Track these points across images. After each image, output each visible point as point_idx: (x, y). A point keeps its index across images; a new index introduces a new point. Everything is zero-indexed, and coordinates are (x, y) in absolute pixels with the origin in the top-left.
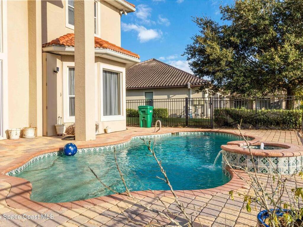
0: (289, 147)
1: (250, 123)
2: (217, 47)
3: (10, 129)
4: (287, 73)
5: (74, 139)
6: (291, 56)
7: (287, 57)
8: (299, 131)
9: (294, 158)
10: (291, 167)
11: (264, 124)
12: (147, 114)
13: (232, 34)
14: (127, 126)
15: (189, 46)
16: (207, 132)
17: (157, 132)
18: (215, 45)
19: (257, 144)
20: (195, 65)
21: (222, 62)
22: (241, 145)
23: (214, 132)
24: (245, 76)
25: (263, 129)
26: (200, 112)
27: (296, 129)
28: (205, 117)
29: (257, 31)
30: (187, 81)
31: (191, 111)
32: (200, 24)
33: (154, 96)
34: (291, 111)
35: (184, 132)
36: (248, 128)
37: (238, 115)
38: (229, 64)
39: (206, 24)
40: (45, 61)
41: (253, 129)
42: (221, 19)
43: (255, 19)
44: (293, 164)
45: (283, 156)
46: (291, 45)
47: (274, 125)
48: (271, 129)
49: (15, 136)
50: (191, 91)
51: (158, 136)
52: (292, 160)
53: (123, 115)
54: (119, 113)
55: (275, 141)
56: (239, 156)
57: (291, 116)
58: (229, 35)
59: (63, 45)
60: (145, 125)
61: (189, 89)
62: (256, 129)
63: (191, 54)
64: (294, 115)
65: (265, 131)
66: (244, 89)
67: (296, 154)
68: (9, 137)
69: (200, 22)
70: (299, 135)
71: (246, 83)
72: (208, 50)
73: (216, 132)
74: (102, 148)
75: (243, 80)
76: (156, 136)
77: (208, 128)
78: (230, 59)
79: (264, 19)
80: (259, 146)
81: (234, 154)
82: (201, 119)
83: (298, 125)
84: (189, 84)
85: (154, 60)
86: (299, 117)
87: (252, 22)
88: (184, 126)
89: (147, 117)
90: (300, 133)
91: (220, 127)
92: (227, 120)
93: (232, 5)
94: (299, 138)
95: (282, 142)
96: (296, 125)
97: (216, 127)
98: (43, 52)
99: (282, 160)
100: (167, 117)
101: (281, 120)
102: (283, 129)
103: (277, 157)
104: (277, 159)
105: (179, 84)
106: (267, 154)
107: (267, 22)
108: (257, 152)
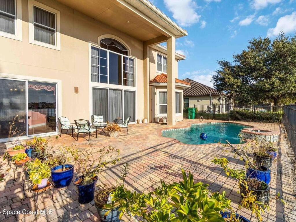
0: (271, 132)
1: (251, 118)
2: (232, 78)
3: (139, 119)
4: (273, 93)
5: (167, 125)
6: (275, 84)
7: (273, 84)
8: (280, 124)
9: (273, 136)
10: (271, 139)
11: (259, 119)
12: (193, 112)
13: (241, 71)
14: (184, 118)
15: (214, 76)
16: (226, 122)
17: (200, 122)
18: (230, 77)
19: (256, 130)
20: (217, 86)
21: (234, 86)
22: (249, 130)
23: (230, 122)
24: (248, 93)
25: (258, 122)
26: (217, 109)
27: (278, 122)
28: (220, 113)
29: (254, 69)
30: (209, 92)
31: (212, 109)
32: (221, 64)
33: (189, 101)
34: (276, 112)
35: (214, 122)
36: (249, 121)
37: (243, 114)
38: (238, 87)
39: (224, 64)
40: (151, 89)
41: (252, 122)
42: (234, 61)
43: (254, 63)
44: (272, 138)
45: (268, 135)
46: (276, 78)
47: (265, 120)
48: (263, 122)
49: (141, 122)
50: (212, 98)
51: (201, 124)
52: (272, 136)
53: (182, 113)
54: (180, 112)
55: (265, 129)
56: (249, 134)
57: (276, 115)
58: (238, 71)
59: (158, 82)
60: (191, 118)
61: (211, 97)
62: (254, 122)
63: (215, 80)
64: (277, 115)
65: (259, 123)
66: (248, 100)
67: (273, 134)
68: (138, 123)
69: (221, 63)
70: (279, 126)
71: (249, 97)
72: (227, 80)
73: (232, 123)
74: (182, 129)
75: (247, 96)
76: (200, 124)
77: (226, 120)
78: (239, 84)
79: (260, 63)
80: (257, 131)
81: (247, 133)
82: (218, 114)
83: (280, 121)
84: (211, 94)
85: (188, 79)
86: (281, 116)
87: (253, 65)
88: (212, 119)
89: (193, 114)
90: (280, 125)
91: (233, 120)
92: (237, 116)
93: (240, 53)
94: (279, 128)
95: (269, 129)
96: (278, 121)
97: (231, 120)
98: (150, 85)
99: (267, 137)
100: (197, 112)
101: (270, 117)
102: (270, 122)
103: (266, 135)
104: (265, 136)
105: (204, 94)
106: (261, 134)
107: (262, 65)
108: (257, 133)
